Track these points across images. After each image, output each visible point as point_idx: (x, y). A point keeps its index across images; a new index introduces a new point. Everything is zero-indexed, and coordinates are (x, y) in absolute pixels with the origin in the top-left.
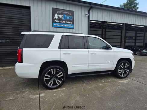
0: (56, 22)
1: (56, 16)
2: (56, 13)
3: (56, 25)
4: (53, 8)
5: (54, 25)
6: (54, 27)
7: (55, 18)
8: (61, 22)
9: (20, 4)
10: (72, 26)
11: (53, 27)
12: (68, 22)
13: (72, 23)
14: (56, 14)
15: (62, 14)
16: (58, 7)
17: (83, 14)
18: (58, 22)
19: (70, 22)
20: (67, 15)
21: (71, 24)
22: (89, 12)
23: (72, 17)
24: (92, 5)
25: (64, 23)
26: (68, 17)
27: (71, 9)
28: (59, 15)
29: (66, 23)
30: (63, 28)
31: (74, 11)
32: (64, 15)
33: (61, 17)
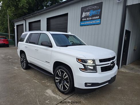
3: (83, 23)
4: (81, 8)
8: (88, 19)
10: (98, 21)
11: (80, 26)
12: (94, 18)
13: (98, 17)
15: (88, 11)
20: (94, 10)
21: (97, 19)
23: (99, 11)
26: (94, 12)
30: (89, 25)
31: (102, 2)
32: (91, 11)
33: (88, 14)
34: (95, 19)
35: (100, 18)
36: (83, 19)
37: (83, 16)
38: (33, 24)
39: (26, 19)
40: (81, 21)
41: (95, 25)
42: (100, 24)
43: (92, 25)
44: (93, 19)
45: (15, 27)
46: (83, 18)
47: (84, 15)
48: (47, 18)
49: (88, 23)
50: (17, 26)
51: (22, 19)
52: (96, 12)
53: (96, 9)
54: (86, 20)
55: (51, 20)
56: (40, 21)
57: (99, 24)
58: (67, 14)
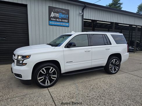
0: (52, 20)
1: (53, 15)
2: (53, 11)
3: (52, 23)
4: (49, 6)
5: (51, 23)
6: (51, 25)
7: (51, 16)
8: (57, 20)
9: (17, 2)
10: (67, 24)
11: (49, 25)
12: (64, 21)
13: (67, 21)
14: (52, 13)
15: (58, 12)
16: (54, 6)
17: (78, 13)
18: (54, 21)
19: (65, 21)
21: (66, 22)
22: (83, 12)
23: (67, 16)
24: (86, 5)
25: (59, 21)
26: (63, 16)
27: (66, 8)
28: (55, 14)
29: (61, 21)
30: (59, 26)
31: (69, 10)
32: (60, 14)
33: (57, 15)
34: (64, 22)
35: (68, 22)
40: (50, 20)
42: (69, 27)
43: (62, 26)
49: (58, 23)
52: (65, 16)
53: (65, 14)
54: (56, 21)
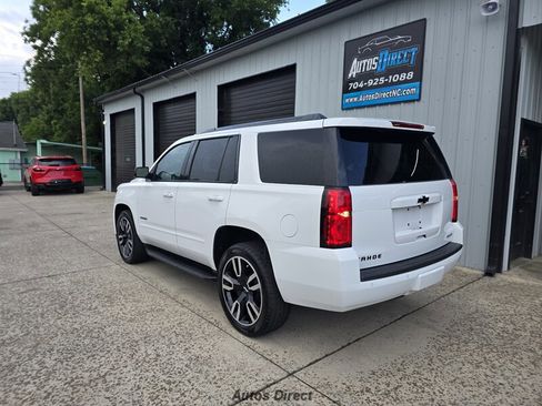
0: (352, 90)
2: (356, 55)
4: (346, 43)
5: (347, 101)
6: (347, 109)
7: (350, 75)
8: (370, 83)
10: (412, 90)
11: (343, 109)
12: (395, 78)
13: (411, 75)
14: (355, 60)
15: (372, 53)
18: (358, 89)
19: (403, 77)
20: (393, 48)
21: (406, 81)
23: (414, 50)
25: (379, 86)
26: (394, 58)
28: (364, 61)
29: (386, 84)
30: (375, 105)
31: (425, 20)
32: (381, 55)
33: (371, 63)
34: (399, 83)
36: (354, 85)
37: (353, 73)
38: (169, 109)
39: (143, 91)
40: (346, 90)
41: (399, 102)
42: (419, 100)
43: (386, 104)
44: (393, 84)
45: (107, 123)
46: (353, 80)
47: (356, 68)
48: (219, 87)
49: (371, 97)
50: (113, 116)
51: (131, 91)
52: (402, 55)
53: (402, 46)
54: (366, 88)
55: (235, 93)
56: (192, 96)
57: (414, 101)
58: (291, 70)
